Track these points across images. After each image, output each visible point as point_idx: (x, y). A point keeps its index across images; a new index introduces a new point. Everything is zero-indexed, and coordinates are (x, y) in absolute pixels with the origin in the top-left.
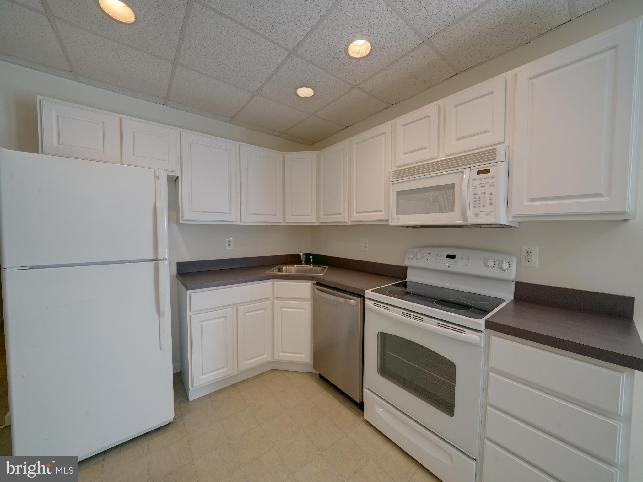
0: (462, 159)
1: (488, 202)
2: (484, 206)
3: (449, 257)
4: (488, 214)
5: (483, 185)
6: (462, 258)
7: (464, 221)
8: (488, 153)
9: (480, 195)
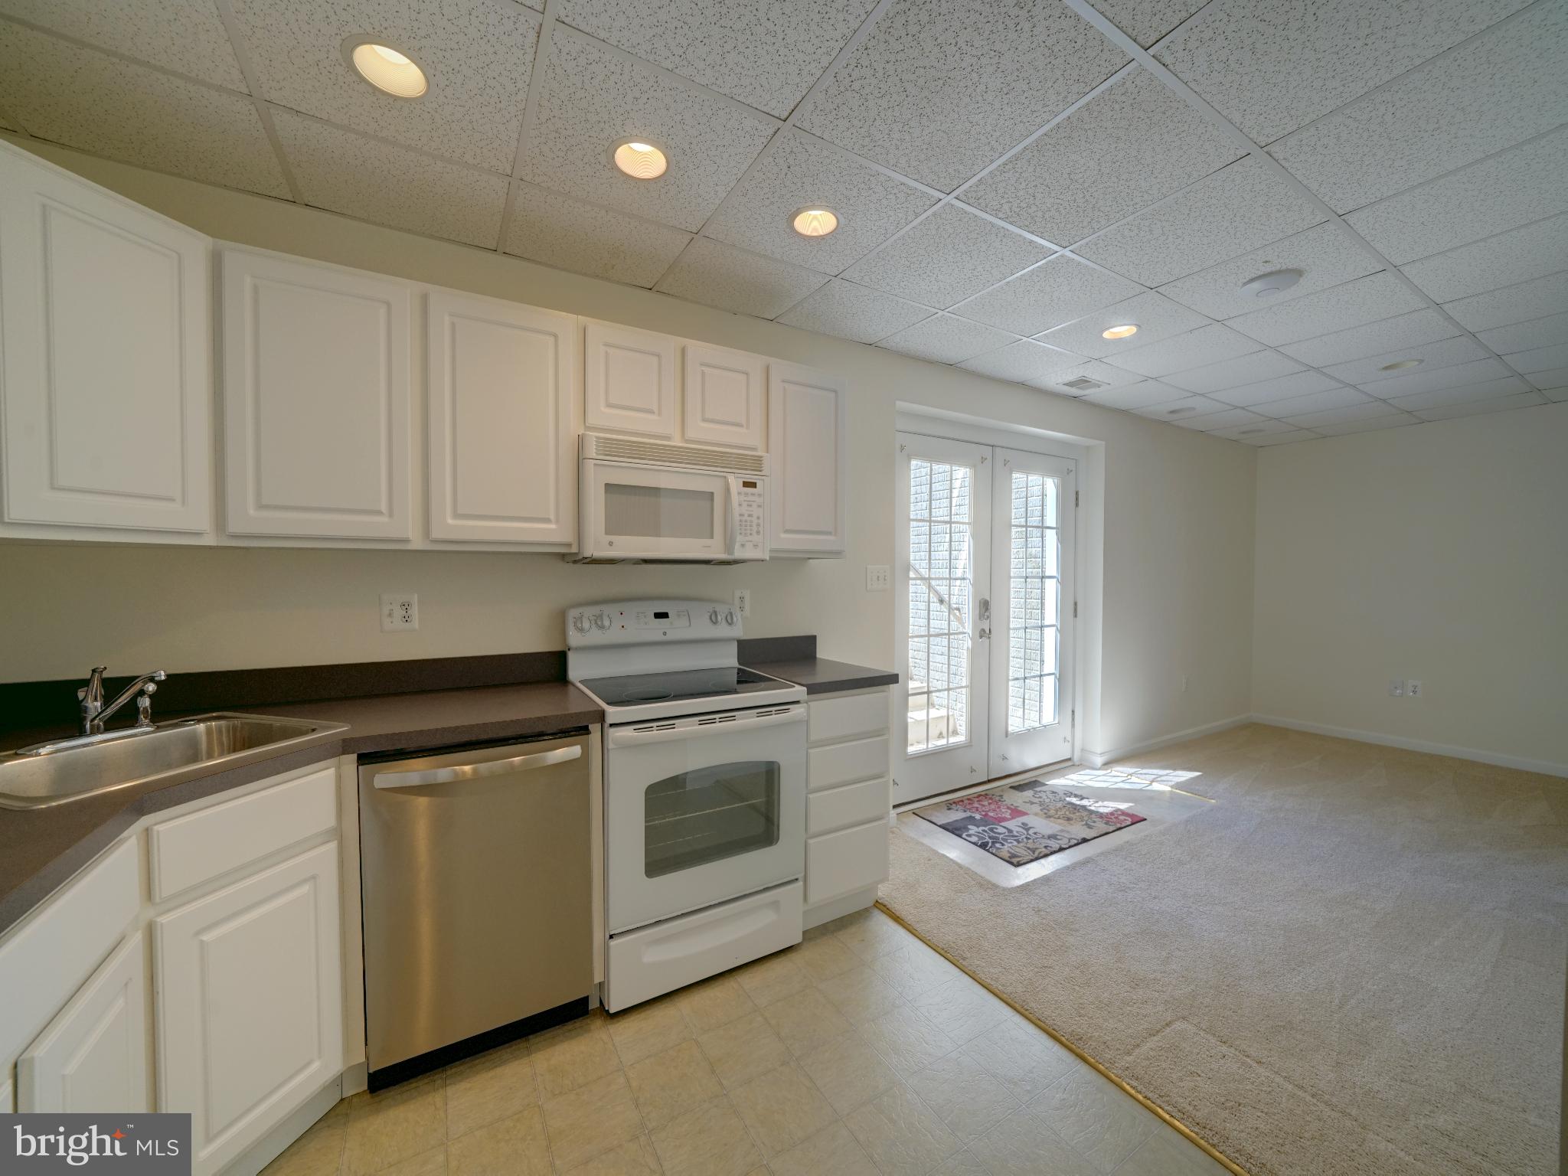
0: (722, 456)
1: (755, 528)
2: (751, 534)
3: (658, 616)
4: (756, 546)
5: (750, 503)
6: (679, 616)
7: (728, 554)
8: (754, 460)
9: (746, 517)
